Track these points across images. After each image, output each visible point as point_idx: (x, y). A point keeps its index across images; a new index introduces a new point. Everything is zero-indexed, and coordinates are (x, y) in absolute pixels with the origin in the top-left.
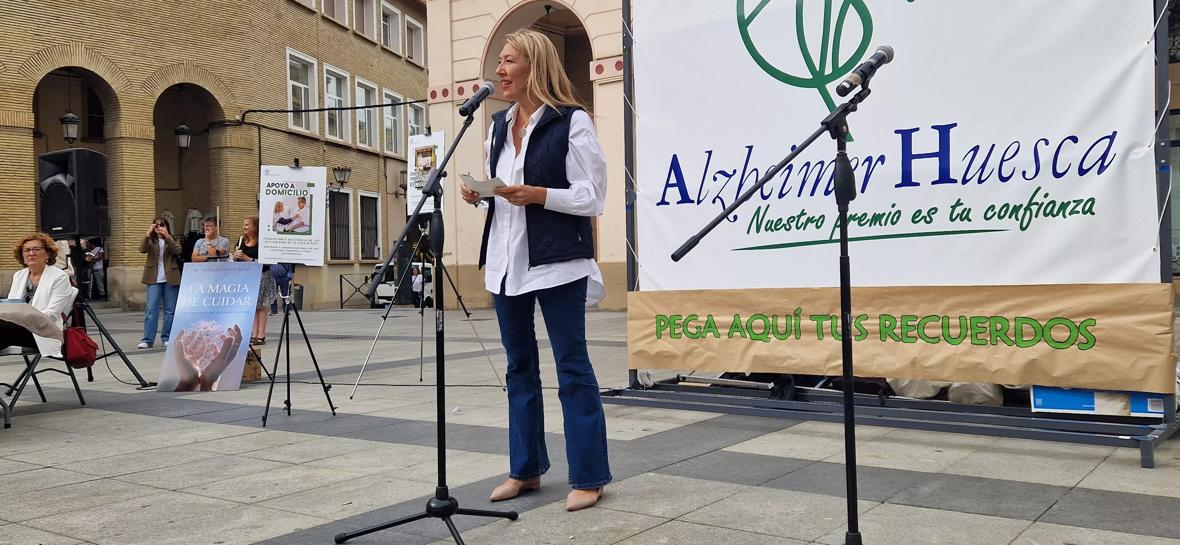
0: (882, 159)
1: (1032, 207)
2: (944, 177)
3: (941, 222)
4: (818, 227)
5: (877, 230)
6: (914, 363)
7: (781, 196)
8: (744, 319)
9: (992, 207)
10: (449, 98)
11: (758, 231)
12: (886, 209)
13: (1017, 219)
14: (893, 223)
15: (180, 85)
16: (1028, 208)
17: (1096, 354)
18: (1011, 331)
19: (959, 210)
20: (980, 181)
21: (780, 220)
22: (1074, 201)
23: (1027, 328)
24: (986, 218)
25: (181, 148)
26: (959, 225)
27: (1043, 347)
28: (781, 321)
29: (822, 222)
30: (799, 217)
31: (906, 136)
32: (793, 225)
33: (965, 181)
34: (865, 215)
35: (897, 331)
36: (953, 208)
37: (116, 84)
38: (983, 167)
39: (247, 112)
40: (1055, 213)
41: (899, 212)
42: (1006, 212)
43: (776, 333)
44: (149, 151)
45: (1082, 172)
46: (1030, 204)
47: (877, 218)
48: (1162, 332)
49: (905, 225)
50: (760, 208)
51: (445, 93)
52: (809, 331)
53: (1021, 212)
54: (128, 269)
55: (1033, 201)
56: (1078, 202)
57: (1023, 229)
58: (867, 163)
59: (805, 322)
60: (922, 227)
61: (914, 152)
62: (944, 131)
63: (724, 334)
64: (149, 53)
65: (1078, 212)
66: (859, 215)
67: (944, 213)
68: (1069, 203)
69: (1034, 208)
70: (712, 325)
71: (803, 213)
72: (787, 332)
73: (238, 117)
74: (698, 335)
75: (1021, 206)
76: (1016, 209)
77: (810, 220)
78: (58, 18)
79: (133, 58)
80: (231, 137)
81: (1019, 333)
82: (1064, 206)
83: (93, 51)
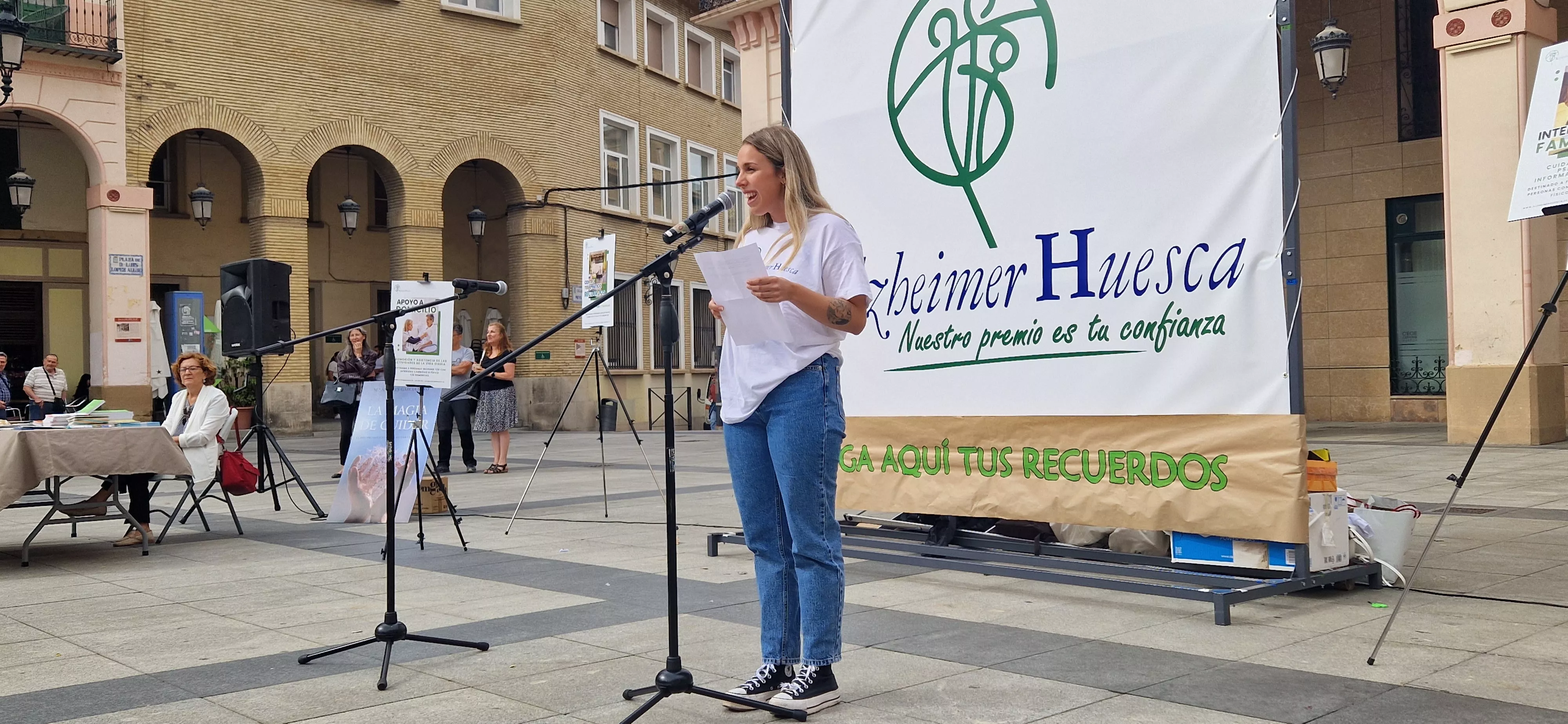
0: (1024, 268)
1: (1166, 325)
2: (1083, 290)
3: (1080, 342)
4: (965, 346)
5: (1019, 349)
6: (1055, 503)
7: (930, 309)
8: (896, 450)
9: (1128, 325)
11: (909, 349)
12: (1029, 326)
13: (1152, 339)
14: (1035, 342)
15: (474, 162)
16: (1161, 326)
17: (1229, 497)
18: (1147, 468)
19: (1097, 327)
20: (1117, 295)
21: (930, 337)
22: (1206, 319)
23: (1162, 465)
24: (1123, 338)
25: (474, 237)
26: (1098, 345)
27: (1177, 486)
28: (931, 453)
29: (969, 340)
30: (947, 333)
31: (1046, 240)
32: (942, 342)
33: (1102, 295)
34: (1009, 332)
35: (1040, 467)
36: (1092, 324)
37: (400, 164)
38: (1119, 278)
39: (550, 191)
40: (1188, 332)
41: (1040, 329)
42: (1141, 330)
43: (926, 467)
45: (1213, 285)
46: (1164, 321)
47: (1020, 336)
48: (1291, 471)
49: (1046, 345)
50: (910, 323)
52: (957, 466)
53: (1156, 331)
55: (1167, 319)
56: (1210, 319)
57: (1158, 350)
58: (1010, 272)
59: (955, 456)
60: (1062, 347)
61: (1055, 260)
62: (1082, 236)
63: (878, 468)
64: (436, 125)
65: (1209, 331)
66: (1003, 332)
67: (1083, 330)
68: (1202, 320)
69: (1168, 326)
70: (867, 456)
71: (950, 330)
72: (937, 466)
73: (540, 198)
74: (853, 469)
75: (1155, 323)
76: (1151, 327)
77: (957, 338)
78: (335, 89)
79: (420, 132)
80: (531, 221)
81: (1155, 470)
82: (1197, 324)
83: (374, 126)
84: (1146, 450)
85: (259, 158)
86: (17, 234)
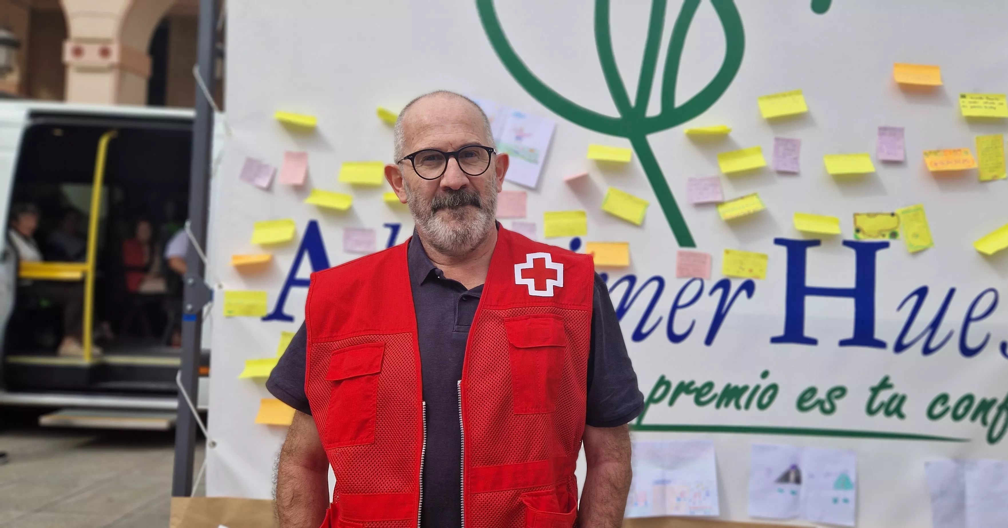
0: (749, 286)
2: (864, 335)
5: (729, 415)
9: (944, 398)
13: (984, 423)
14: (761, 406)
16: (1004, 406)
19: (884, 396)
20: (927, 351)
24: (931, 415)
26: (882, 423)
31: (796, 249)
33: (900, 347)
34: (710, 385)
36: (875, 391)
38: (935, 325)
41: (774, 388)
42: (967, 409)
47: (731, 395)
53: (993, 412)
57: (992, 441)
58: (720, 291)
60: (815, 419)
61: (809, 282)
62: (865, 252)
66: (698, 385)
67: (857, 398)
75: (994, 401)
76: (985, 406)
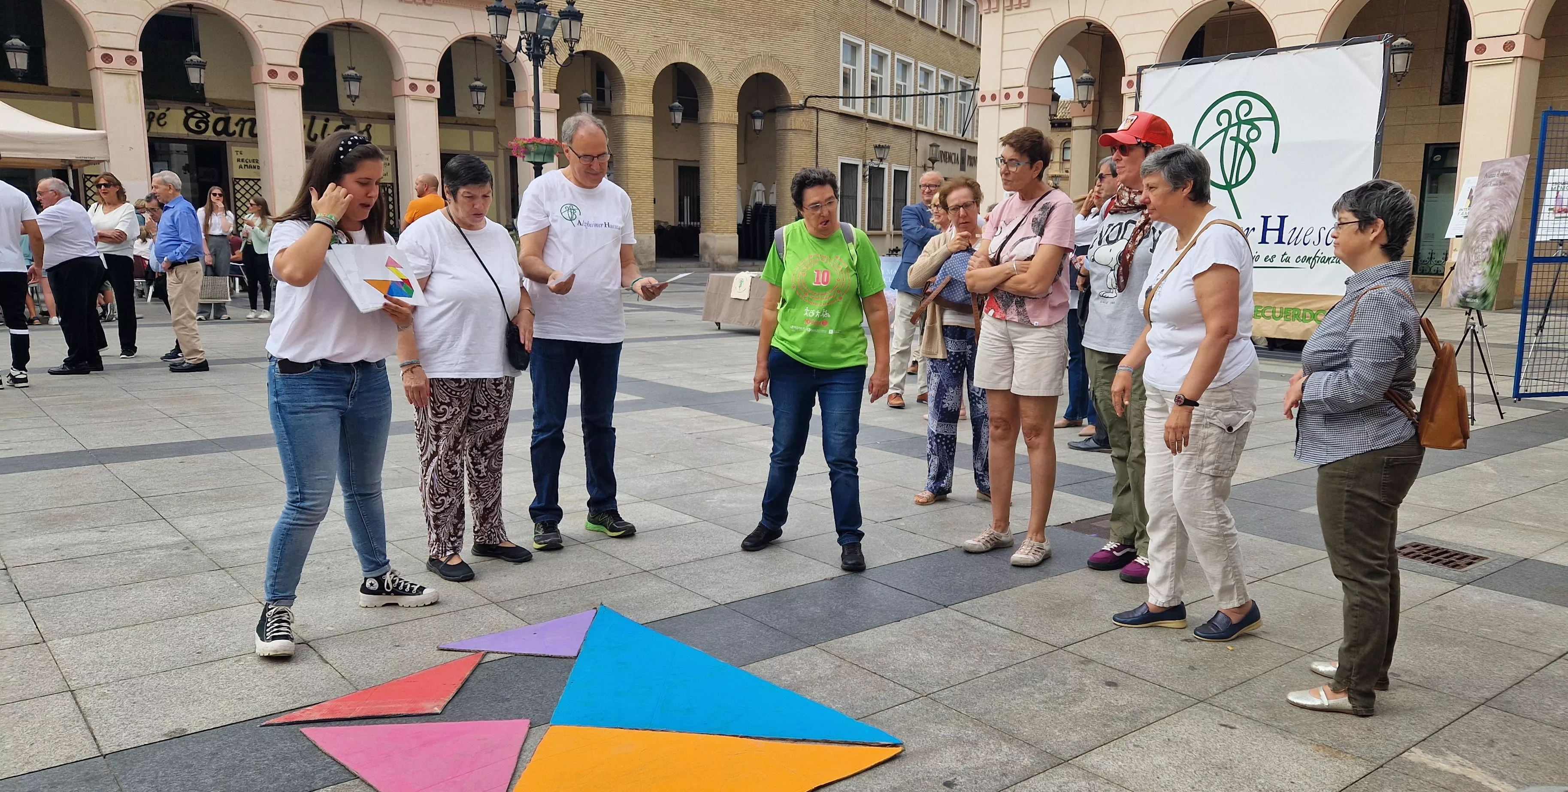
0: (1254, 229)
1: (1316, 258)
2: (1280, 241)
3: (1277, 262)
9: (1299, 257)
10: (996, 102)
13: (1309, 263)
15: (757, 75)
16: (1314, 259)
18: (1301, 315)
20: (1296, 244)
23: (1308, 314)
24: (1296, 262)
25: (755, 130)
26: (1285, 264)
31: (1266, 219)
33: (1289, 243)
36: (1283, 256)
37: (711, 77)
38: (1297, 237)
39: (809, 97)
40: (1325, 261)
42: (1305, 259)
44: (733, 134)
49: (1262, 262)
51: (993, 97)
53: (1311, 260)
54: (717, 236)
55: (1317, 255)
57: (1311, 268)
60: (1268, 264)
61: (1268, 227)
62: (1283, 218)
64: (735, 47)
67: (1278, 257)
73: (801, 102)
76: (1309, 258)
78: (670, 20)
79: (725, 52)
80: (796, 120)
81: (1304, 316)
82: (1329, 259)
83: (694, 47)
84: (1301, 308)
85: (623, 72)
86: (453, 119)
